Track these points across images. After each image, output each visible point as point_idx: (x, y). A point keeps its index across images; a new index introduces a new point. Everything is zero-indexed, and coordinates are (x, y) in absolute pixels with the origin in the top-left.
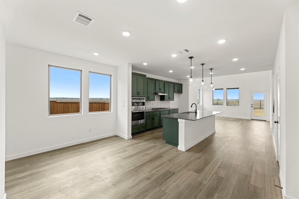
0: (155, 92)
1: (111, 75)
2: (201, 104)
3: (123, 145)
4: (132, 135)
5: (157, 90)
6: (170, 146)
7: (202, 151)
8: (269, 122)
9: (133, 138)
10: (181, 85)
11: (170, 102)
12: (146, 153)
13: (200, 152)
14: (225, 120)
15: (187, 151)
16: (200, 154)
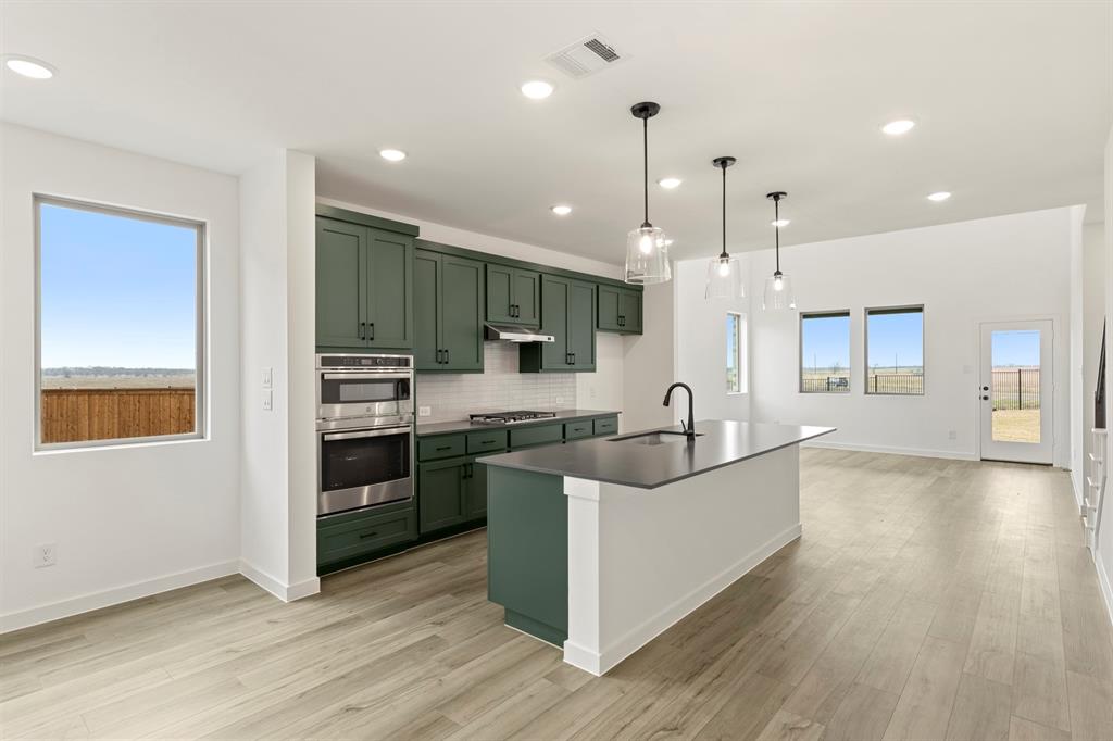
0: (486, 328)
1: (201, 226)
2: (745, 389)
3: (233, 646)
4: (318, 575)
5: (497, 313)
6: (528, 640)
7: (705, 665)
8: (1064, 474)
9: (325, 593)
10: (635, 292)
11: (578, 380)
12: (352, 700)
13: (690, 678)
14: (855, 467)
15: (612, 673)
16: (687, 694)
